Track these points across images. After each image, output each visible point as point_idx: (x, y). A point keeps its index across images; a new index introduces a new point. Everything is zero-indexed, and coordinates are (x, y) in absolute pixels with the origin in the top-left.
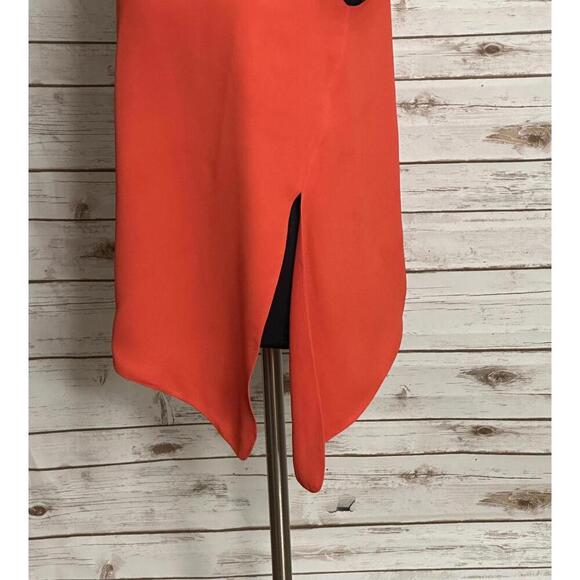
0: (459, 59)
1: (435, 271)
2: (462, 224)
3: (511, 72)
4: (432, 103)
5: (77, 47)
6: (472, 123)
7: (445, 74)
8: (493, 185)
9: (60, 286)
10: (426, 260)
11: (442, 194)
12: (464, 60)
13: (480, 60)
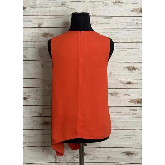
0: (123, 85)
1: (116, 130)
2: (123, 120)
3: (133, 88)
4: (117, 94)
5: (42, 80)
6: (125, 98)
7: (120, 88)
8: (129, 112)
9: (34, 131)
10: (114, 127)
11: (118, 113)
12: (124, 85)
13: (127, 85)
